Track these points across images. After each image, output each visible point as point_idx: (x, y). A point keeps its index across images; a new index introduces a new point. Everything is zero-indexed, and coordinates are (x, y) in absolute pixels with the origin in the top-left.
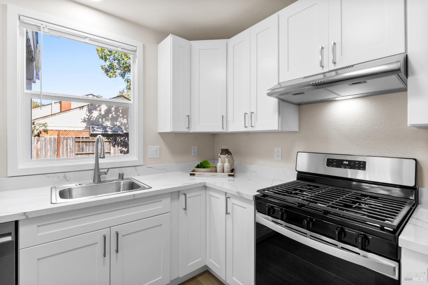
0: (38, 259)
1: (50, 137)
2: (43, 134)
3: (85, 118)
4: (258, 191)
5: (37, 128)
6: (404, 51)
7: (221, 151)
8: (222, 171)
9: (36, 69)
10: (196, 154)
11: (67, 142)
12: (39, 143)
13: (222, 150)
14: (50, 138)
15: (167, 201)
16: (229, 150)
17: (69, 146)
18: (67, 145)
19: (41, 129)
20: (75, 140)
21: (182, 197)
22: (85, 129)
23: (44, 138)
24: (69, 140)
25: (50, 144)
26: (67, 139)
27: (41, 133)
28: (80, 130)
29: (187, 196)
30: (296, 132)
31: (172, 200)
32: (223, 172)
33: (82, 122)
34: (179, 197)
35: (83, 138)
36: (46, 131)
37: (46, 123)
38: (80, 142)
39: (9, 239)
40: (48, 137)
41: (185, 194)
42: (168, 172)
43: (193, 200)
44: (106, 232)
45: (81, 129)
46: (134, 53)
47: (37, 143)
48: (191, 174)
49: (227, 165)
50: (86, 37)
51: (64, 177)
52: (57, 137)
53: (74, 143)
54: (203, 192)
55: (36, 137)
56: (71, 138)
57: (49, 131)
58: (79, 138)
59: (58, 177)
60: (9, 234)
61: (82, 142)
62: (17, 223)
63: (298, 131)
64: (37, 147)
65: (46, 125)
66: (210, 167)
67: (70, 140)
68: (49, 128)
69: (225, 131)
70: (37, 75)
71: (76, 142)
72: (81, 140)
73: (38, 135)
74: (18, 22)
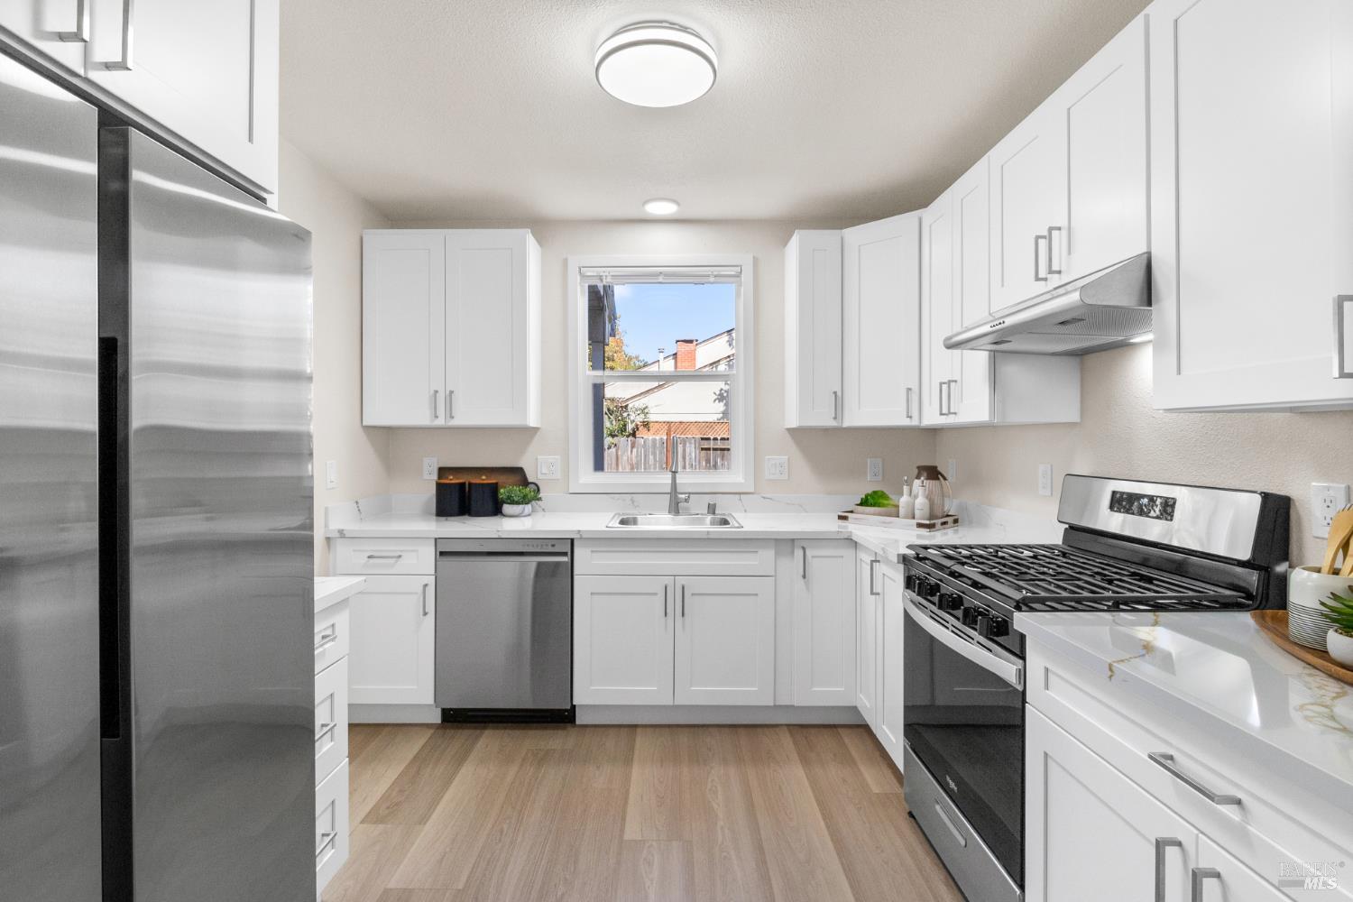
0: (592, 594)
1: (654, 437)
2: (642, 433)
3: (722, 389)
4: (910, 547)
5: (632, 418)
6: (1145, 250)
7: (916, 471)
8: (911, 516)
9: (610, 322)
10: (880, 478)
11: (684, 450)
12: (635, 450)
13: (918, 468)
14: (654, 441)
15: (768, 555)
16: (939, 469)
17: (687, 458)
18: (684, 458)
19: (639, 419)
20: (700, 445)
21: (799, 553)
22: (722, 418)
23: (642, 440)
24: (688, 445)
25: (654, 454)
26: (684, 442)
27: (638, 429)
28: (711, 420)
29: (808, 552)
30: (1077, 423)
31: (777, 554)
32: (914, 518)
33: (715, 401)
34: (793, 552)
35: (715, 439)
36: (646, 425)
37: (647, 407)
38: (709, 449)
39: (565, 559)
40: (650, 438)
41: (804, 549)
42: (807, 512)
43: (821, 562)
44: (669, 581)
45: (713, 418)
46: (738, 279)
47: (632, 451)
48: (841, 518)
49: (921, 502)
50: (661, 273)
51: (632, 500)
52: (665, 438)
53: (698, 452)
54: (848, 553)
55: (631, 438)
56: (693, 441)
57: (651, 425)
58: (709, 439)
59: (624, 500)
60: (565, 554)
61: (715, 449)
62: (572, 540)
63: (1079, 421)
64: (631, 460)
65: (646, 411)
66: (888, 504)
67: (690, 443)
68: (652, 418)
69: (915, 422)
70: (613, 329)
71: (702, 449)
72: (712, 444)
73: (634, 434)
74: (579, 277)
